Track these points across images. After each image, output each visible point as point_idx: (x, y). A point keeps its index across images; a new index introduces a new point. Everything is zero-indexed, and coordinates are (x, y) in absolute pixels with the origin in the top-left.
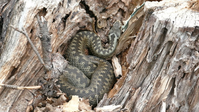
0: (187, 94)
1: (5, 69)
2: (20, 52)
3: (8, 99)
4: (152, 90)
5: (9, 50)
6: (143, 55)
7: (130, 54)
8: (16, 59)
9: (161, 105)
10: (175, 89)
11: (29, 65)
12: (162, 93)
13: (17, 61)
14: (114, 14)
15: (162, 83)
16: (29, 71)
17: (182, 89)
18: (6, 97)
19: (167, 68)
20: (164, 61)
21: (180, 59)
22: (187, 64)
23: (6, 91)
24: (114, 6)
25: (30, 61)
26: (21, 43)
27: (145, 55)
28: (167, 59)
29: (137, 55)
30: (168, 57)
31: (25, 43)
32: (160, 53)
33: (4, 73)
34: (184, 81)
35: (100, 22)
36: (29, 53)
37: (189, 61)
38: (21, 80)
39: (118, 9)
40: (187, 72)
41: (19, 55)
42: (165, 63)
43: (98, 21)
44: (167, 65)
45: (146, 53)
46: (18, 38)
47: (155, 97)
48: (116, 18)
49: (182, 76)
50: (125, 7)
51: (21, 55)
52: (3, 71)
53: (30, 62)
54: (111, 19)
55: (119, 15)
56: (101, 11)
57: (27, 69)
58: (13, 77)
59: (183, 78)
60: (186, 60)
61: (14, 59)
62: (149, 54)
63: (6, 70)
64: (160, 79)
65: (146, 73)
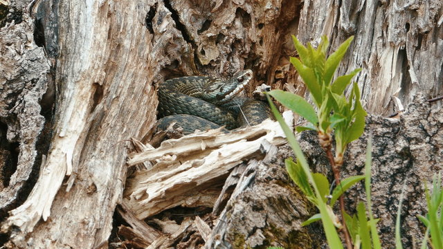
0: (437, 76)
1: (81, 88)
2: (100, 52)
3: (101, 151)
4: (369, 81)
5: (81, 50)
6: (329, 24)
7: (303, 32)
8: (96, 67)
9: (394, 105)
10: (411, 71)
11: (122, 82)
12: (388, 85)
13: (99, 71)
14: (229, 22)
15: (381, 64)
16: (125, 96)
17: (424, 67)
18: (95, 150)
19: (384, 32)
20: (373, 23)
21: (405, 6)
22: (420, 13)
23: (91, 141)
24: (225, 7)
25: (120, 75)
26: (98, 37)
27: (335, 23)
28: (378, 17)
29: (320, 23)
30: (380, 13)
31: (104, 36)
32: (362, 6)
33: (82, 96)
34: (423, 53)
35: (203, 53)
36: (115, 60)
37: (422, 7)
38: (113, 115)
39: (234, 9)
40: (424, 31)
41: (101, 58)
42: (378, 26)
43: (199, 49)
44: (383, 27)
45: (335, 18)
46: (91, 25)
47: (376, 95)
48: (234, 32)
49: (417, 45)
50: (246, 4)
51: (104, 59)
52: (79, 93)
53: (122, 77)
54: (225, 36)
55: (238, 23)
56: (200, 28)
57: (119, 91)
58: (100, 107)
59: (418, 48)
60: (417, 6)
61: (93, 68)
62: (344, 13)
63: (84, 90)
64: (376, 59)
65: (344, 65)
